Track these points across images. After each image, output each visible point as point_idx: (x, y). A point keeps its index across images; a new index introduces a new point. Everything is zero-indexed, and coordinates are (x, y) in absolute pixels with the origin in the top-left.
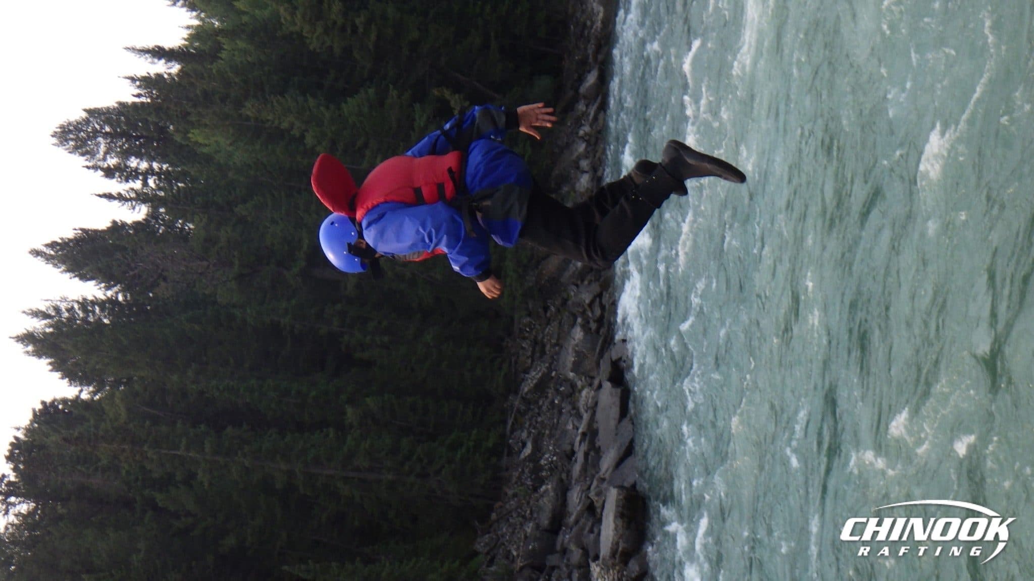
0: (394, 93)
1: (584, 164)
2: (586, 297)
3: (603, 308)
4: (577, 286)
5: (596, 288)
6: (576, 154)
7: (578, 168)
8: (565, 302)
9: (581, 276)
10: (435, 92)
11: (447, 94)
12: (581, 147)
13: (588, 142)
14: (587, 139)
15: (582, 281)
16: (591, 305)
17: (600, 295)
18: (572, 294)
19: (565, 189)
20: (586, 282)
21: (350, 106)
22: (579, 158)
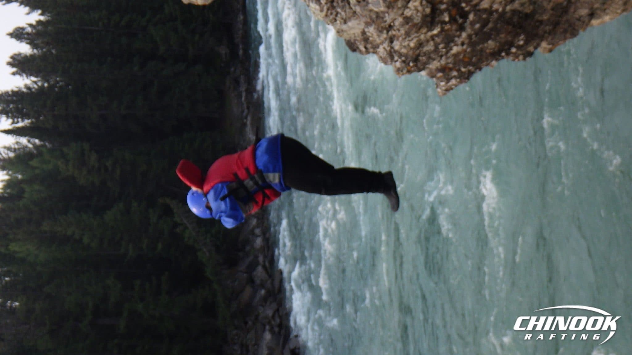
0: (135, 204)
1: (258, 231)
2: (270, 313)
3: (280, 317)
4: (263, 306)
5: (274, 306)
6: (251, 227)
7: (253, 234)
8: (257, 317)
9: (265, 299)
10: (161, 200)
11: (168, 201)
12: (254, 222)
13: (258, 219)
14: (257, 216)
15: (266, 302)
16: (273, 317)
17: (278, 310)
18: (260, 311)
19: (248, 248)
20: (268, 303)
21: (109, 216)
22: (254, 228)
